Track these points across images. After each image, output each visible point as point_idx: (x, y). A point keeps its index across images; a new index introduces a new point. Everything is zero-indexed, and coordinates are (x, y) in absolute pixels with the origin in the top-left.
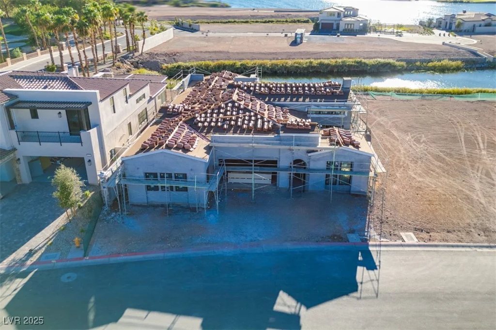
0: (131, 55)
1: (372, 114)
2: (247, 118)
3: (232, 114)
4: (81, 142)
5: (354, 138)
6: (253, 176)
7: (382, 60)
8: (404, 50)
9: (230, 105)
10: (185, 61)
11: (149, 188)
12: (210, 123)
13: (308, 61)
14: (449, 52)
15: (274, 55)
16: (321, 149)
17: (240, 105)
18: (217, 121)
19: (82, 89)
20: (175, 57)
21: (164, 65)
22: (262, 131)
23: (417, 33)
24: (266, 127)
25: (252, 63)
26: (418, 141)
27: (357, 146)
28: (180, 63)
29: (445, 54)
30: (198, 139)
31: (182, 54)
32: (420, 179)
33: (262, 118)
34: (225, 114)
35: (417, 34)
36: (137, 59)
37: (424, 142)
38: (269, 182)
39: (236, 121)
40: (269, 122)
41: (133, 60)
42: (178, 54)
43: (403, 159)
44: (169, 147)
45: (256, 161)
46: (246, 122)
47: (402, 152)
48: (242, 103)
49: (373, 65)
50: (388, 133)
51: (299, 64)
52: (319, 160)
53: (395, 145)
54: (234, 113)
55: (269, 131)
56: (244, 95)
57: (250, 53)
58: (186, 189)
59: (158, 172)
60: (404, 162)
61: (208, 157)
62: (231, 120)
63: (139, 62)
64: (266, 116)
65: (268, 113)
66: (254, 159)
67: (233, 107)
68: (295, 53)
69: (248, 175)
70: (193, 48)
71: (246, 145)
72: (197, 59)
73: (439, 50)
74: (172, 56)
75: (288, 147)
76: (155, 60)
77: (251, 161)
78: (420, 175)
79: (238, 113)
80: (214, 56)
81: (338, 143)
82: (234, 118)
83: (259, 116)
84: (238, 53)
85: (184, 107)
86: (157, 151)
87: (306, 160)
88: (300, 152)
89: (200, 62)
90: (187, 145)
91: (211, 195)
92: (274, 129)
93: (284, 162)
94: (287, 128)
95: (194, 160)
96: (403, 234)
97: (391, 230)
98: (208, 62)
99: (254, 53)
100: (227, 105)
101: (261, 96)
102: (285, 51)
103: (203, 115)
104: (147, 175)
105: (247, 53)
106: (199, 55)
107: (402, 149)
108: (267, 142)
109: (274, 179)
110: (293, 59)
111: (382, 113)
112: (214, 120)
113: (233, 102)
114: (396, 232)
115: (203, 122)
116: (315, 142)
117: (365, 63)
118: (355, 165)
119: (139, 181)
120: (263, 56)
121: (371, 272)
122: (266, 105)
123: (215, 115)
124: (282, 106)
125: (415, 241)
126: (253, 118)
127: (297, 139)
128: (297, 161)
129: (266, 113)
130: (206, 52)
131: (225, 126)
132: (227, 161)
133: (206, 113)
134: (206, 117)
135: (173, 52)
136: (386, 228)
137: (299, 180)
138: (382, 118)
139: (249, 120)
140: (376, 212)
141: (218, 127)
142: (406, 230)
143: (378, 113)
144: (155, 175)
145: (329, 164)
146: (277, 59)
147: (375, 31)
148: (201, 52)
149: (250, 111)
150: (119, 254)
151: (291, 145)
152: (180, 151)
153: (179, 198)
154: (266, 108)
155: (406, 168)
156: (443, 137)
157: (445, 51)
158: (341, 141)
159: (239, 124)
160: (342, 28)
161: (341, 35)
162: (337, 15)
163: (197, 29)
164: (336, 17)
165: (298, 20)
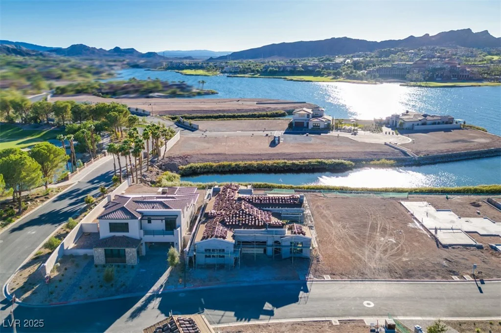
0: (156, 159)
1: (322, 208)
2: (250, 219)
3: (243, 217)
4: (173, 235)
5: (303, 230)
6: (255, 249)
7: (337, 161)
8: (354, 150)
9: (241, 212)
10: (194, 163)
11: (206, 256)
12: (232, 222)
13: (283, 161)
14: (386, 152)
15: (259, 156)
16: (287, 236)
17: (246, 212)
18: (236, 222)
19: (171, 209)
20: (187, 159)
21: (181, 167)
22: (259, 227)
23: (370, 130)
24: (260, 225)
25: (243, 163)
26: (344, 227)
27: (304, 234)
28: (192, 164)
29: (384, 154)
30: (228, 231)
31: (191, 156)
32: (339, 250)
33: (258, 219)
34: (239, 217)
35: (369, 132)
36: (161, 163)
37: (347, 228)
38: (263, 252)
39: (245, 221)
40: (261, 221)
41: (158, 163)
42: (188, 157)
43: (333, 238)
44: (217, 237)
45: (256, 242)
46: (250, 222)
47: (334, 234)
48: (247, 210)
49: (330, 164)
50: (329, 222)
51: (278, 164)
52: (286, 241)
53: (331, 229)
54: (244, 217)
55: (262, 227)
56: (247, 204)
57: (242, 154)
58: (223, 257)
59: (211, 248)
60: (333, 241)
61: (234, 241)
62: (242, 220)
63: (163, 165)
64: (260, 218)
65: (261, 216)
66: (255, 241)
67: (243, 213)
68: (274, 154)
69: (252, 249)
70: (199, 150)
71: (252, 235)
72: (203, 160)
73: (379, 151)
74: (185, 158)
75: (271, 235)
76: (173, 162)
77: (254, 242)
78: (340, 248)
79: (246, 217)
80: (215, 158)
81: (295, 233)
82: (244, 219)
83: (256, 219)
84: (232, 155)
85: (216, 213)
86: (211, 239)
87: (280, 242)
88: (277, 237)
89: (206, 163)
90: (225, 235)
91: (236, 259)
92: (264, 226)
93: (270, 242)
94: (271, 226)
95: (228, 243)
96: (324, 276)
97: (319, 274)
98: (212, 164)
99: (244, 155)
100: (239, 212)
101: (256, 205)
102: (267, 153)
103: (228, 218)
104: (206, 250)
105: (239, 154)
106: (204, 157)
107: (334, 232)
108: (261, 232)
109: (265, 251)
110: (273, 159)
111: (328, 207)
112: (234, 221)
113: (243, 210)
114: (322, 275)
115: (229, 222)
116: (284, 233)
117: (324, 163)
118: (303, 243)
119: (202, 253)
120: (251, 157)
121: (306, 294)
122: (259, 211)
123: (234, 218)
124: (267, 211)
125: (330, 279)
126: (254, 219)
127: (276, 231)
128: (276, 242)
129: (260, 216)
130: (209, 154)
131: (240, 224)
132: (243, 242)
133: (229, 217)
134: (230, 219)
135: (184, 154)
136: (318, 274)
137: (277, 251)
138: (327, 211)
139: (252, 221)
140: (313, 266)
141: (233, 225)
142: (327, 274)
143: (325, 208)
144: (210, 250)
145: (291, 243)
146: (262, 160)
147: (337, 129)
148: (206, 154)
149: (252, 216)
150: (199, 286)
151: (273, 234)
152: (222, 239)
153: (221, 261)
154: (260, 213)
155: (333, 244)
156: (359, 224)
157: (384, 151)
158: (296, 232)
159: (247, 223)
160: (311, 126)
161: (310, 134)
162: (306, 116)
163: (197, 128)
164: (306, 118)
165: (277, 113)
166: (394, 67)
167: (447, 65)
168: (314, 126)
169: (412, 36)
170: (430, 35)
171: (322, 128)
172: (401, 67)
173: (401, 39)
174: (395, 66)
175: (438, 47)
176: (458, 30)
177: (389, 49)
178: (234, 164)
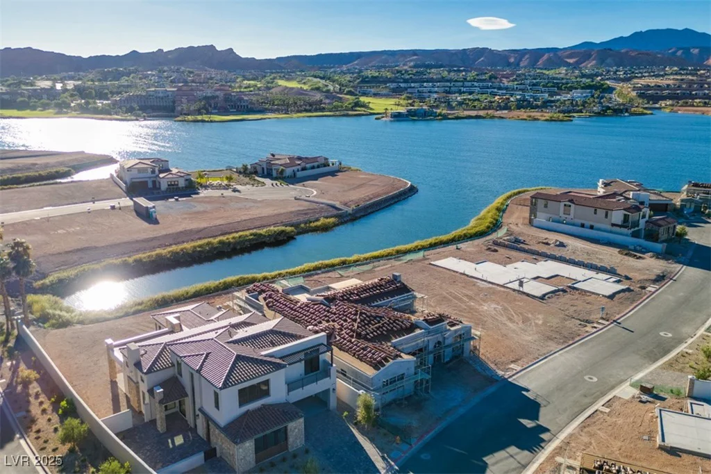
9: (365, 316)
12: (372, 333)
18: (375, 331)
21: (37, 284)
24: (408, 325)
28: (57, 276)
39: (385, 327)
52: (449, 337)
59: (389, 378)
62: (381, 327)
86: (390, 363)
87: (442, 341)
93: (431, 347)
96: (510, 366)
97: (502, 367)
104: (384, 384)
114: (507, 367)
119: (379, 390)
128: (437, 344)
131: (384, 332)
134: (363, 330)
136: (500, 367)
144: (387, 382)
160: (164, 186)
161: (181, 197)
162: (150, 170)
164: (149, 174)
165: (57, 172)
166: (150, 96)
167: (219, 92)
168: (169, 185)
169: (134, 51)
170: (165, 51)
171: (183, 187)
172: (161, 95)
173: (120, 55)
174: (152, 93)
175: (183, 68)
176: (199, 47)
177: (116, 70)
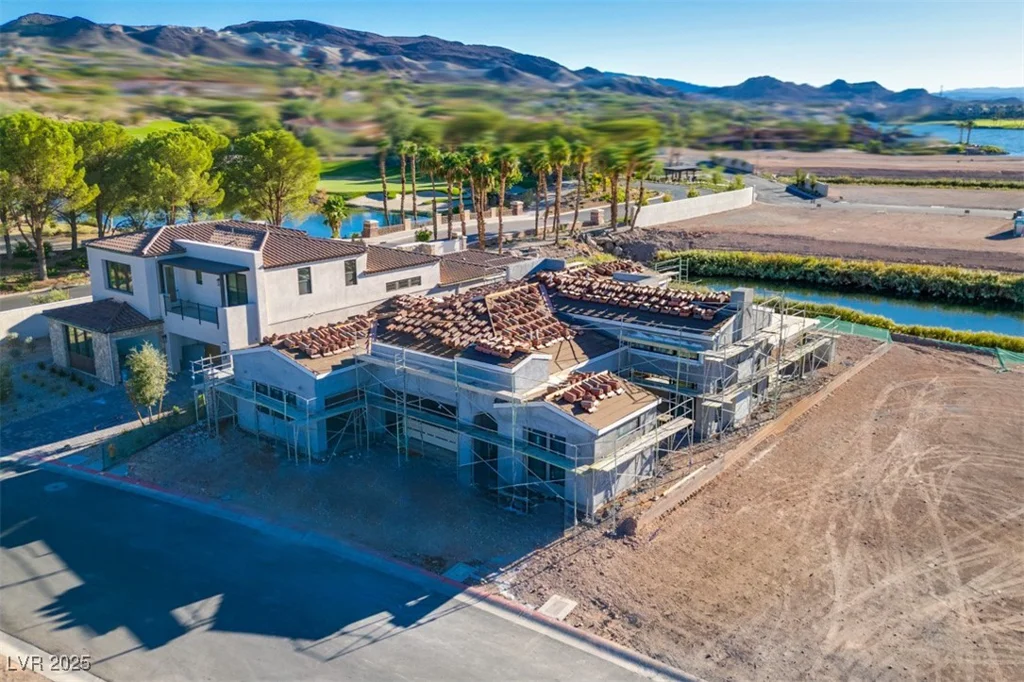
1: (925, 393)
2: (467, 328)
4: (218, 323)
10: (707, 249)
12: (408, 326)
20: (696, 239)
21: (660, 253)
31: (712, 234)
34: (446, 316)
36: (615, 238)
41: (607, 238)
42: (706, 235)
46: (457, 334)
54: (459, 318)
59: (268, 383)
63: (618, 244)
74: (692, 238)
86: (264, 349)
88: (485, 398)
95: (302, 373)
96: (556, 597)
98: (752, 256)
104: (258, 387)
106: (747, 240)
110: (956, 265)
112: (417, 323)
114: (550, 592)
115: (399, 324)
116: (506, 385)
123: (426, 317)
125: (557, 617)
133: (420, 311)
134: (413, 316)
136: (544, 578)
138: (933, 406)
144: (265, 388)
152: (293, 354)
163: (822, 193)
178: (814, 262)
